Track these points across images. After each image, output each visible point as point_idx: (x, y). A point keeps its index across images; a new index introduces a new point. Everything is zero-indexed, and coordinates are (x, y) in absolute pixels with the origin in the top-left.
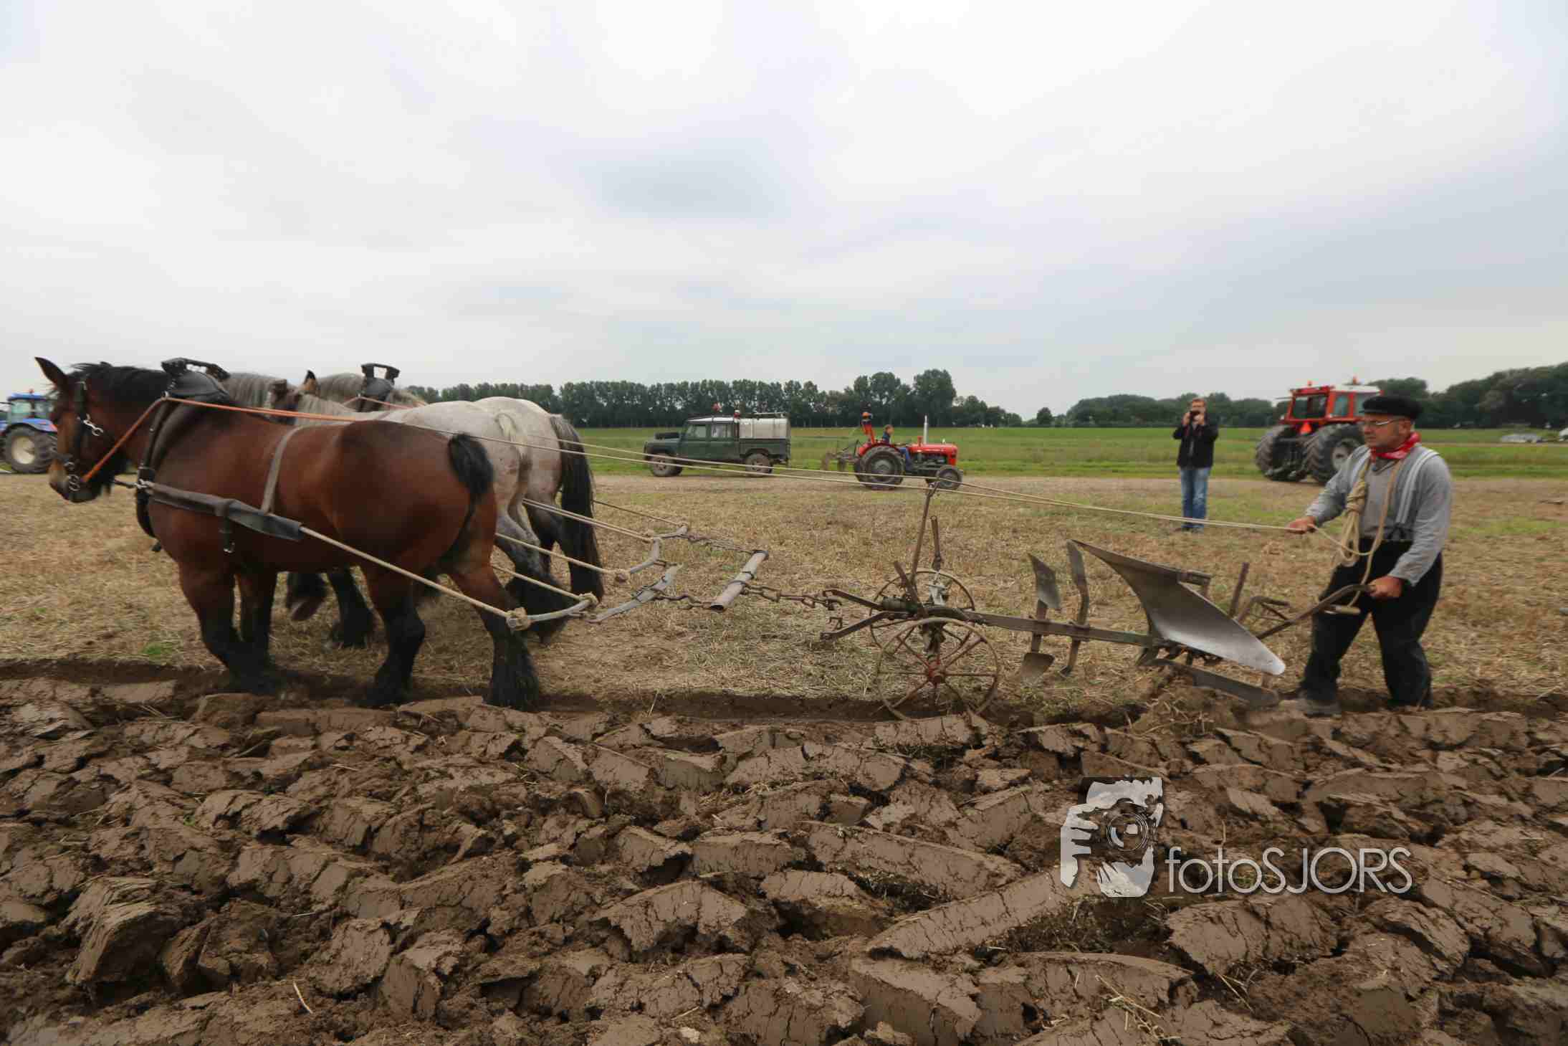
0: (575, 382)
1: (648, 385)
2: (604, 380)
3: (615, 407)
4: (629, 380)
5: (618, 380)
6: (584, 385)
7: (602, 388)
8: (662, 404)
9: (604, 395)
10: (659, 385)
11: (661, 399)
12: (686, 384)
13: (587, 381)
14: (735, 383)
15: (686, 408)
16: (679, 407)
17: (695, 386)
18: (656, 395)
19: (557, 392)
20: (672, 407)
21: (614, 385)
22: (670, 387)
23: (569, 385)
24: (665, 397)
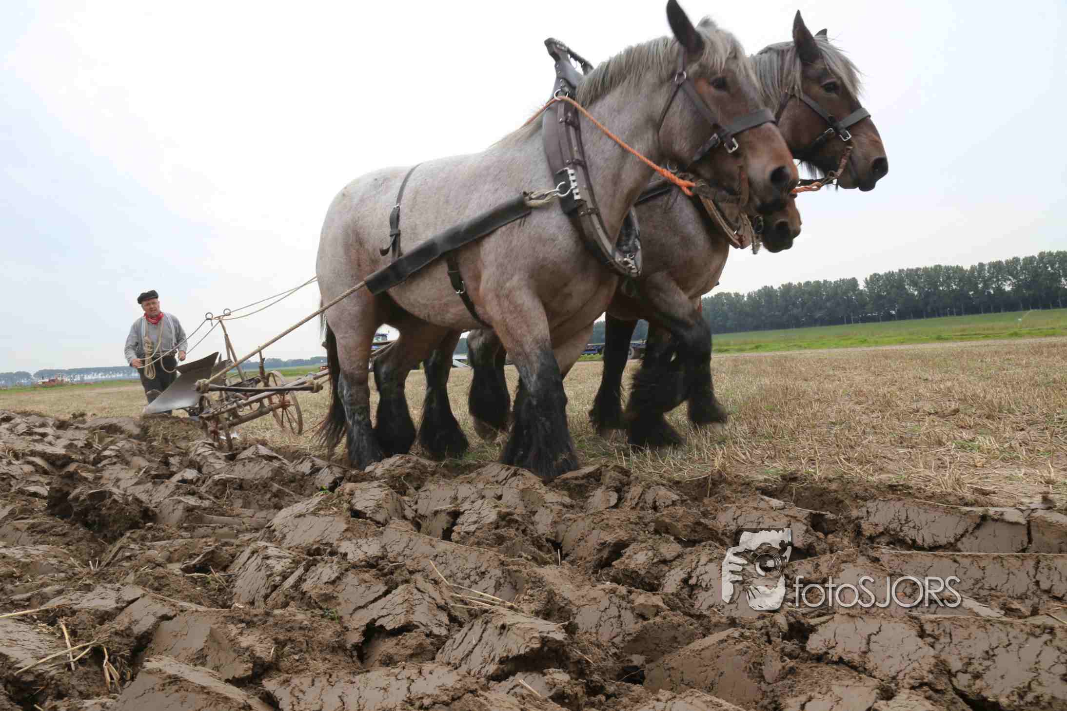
0: (882, 272)
1: (967, 267)
2: (913, 266)
3: (928, 295)
4: (943, 264)
5: (930, 264)
6: (890, 276)
7: (913, 276)
8: (986, 286)
9: (915, 284)
11: (984, 281)
12: (1016, 260)
13: (896, 270)
15: (1017, 288)
16: (1008, 288)
17: (1029, 260)
18: (977, 278)
19: (862, 286)
20: (999, 290)
22: (997, 267)
23: (875, 278)
24: (990, 279)
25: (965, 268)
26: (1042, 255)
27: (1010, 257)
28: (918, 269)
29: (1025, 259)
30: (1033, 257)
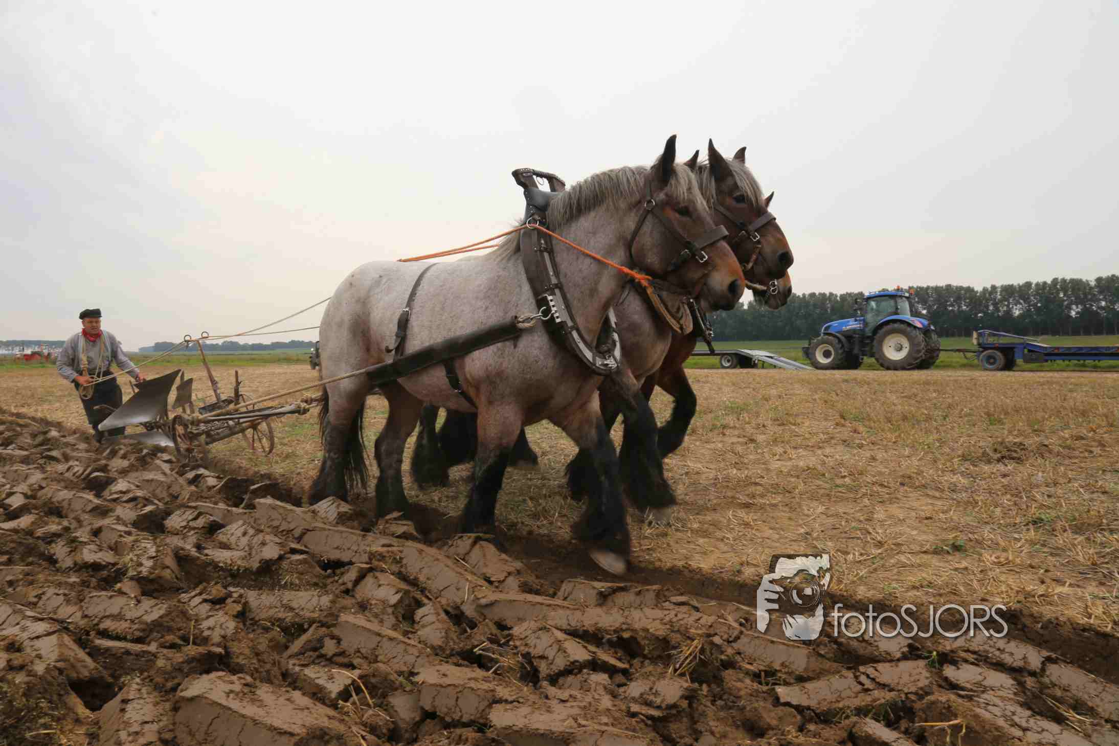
1: (978, 288)
4: (955, 283)
5: (942, 283)
8: (997, 310)
10: (994, 287)
11: (995, 305)
12: (1028, 285)
14: (1099, 280)
15: (1027, 313)
16: (1017, 313)
18: (987, 300)
20: (1009, 312)
21: (937, 289)
22: (1009, 291)
24: (1001, 301)
25: (976, 289)
26: (1055, 281)
27: (1022, 282)
28: (928, 288)
29: (1037, 284)
30: (1045, 283)
